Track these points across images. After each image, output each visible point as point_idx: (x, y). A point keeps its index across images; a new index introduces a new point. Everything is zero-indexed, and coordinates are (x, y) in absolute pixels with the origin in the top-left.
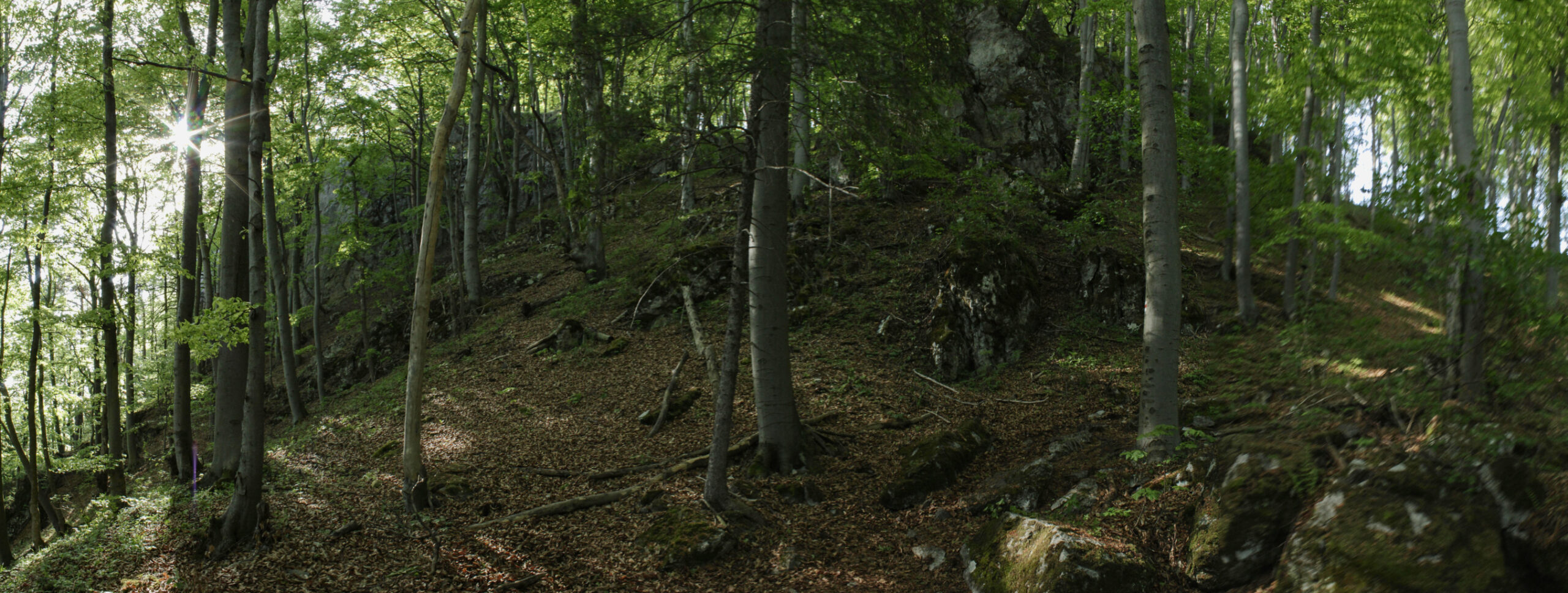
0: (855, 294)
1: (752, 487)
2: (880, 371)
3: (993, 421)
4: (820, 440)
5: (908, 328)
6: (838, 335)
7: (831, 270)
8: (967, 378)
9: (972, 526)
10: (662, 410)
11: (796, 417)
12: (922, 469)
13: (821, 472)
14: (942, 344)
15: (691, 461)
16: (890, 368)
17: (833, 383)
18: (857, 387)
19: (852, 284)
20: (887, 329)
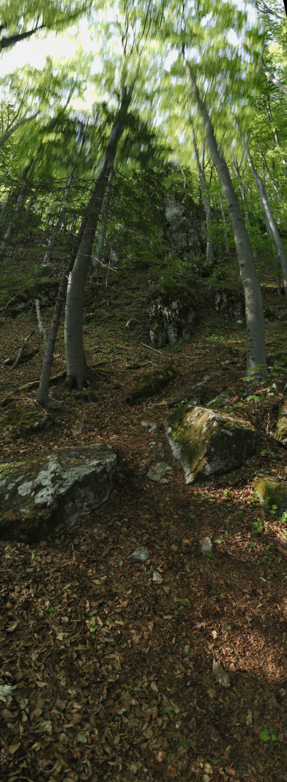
0: (116, 309)
1: (62, 396)
2: (126, 343)
3: (178, 366)
4: (97, 374)
5: (139, 324)
6: (107, 327)
7: (106, 298)
8: (166, 347)
9: (169, 412)
10: (18, 358)
11: (85, 363)
12: (145, 387)
13: (97, 389)
14: (155, 332)
15: (31, 383)
16: (131, 342)
17: (104, 348)
18: (116, 350)
19: (115, 304)
20: (130, 325)
